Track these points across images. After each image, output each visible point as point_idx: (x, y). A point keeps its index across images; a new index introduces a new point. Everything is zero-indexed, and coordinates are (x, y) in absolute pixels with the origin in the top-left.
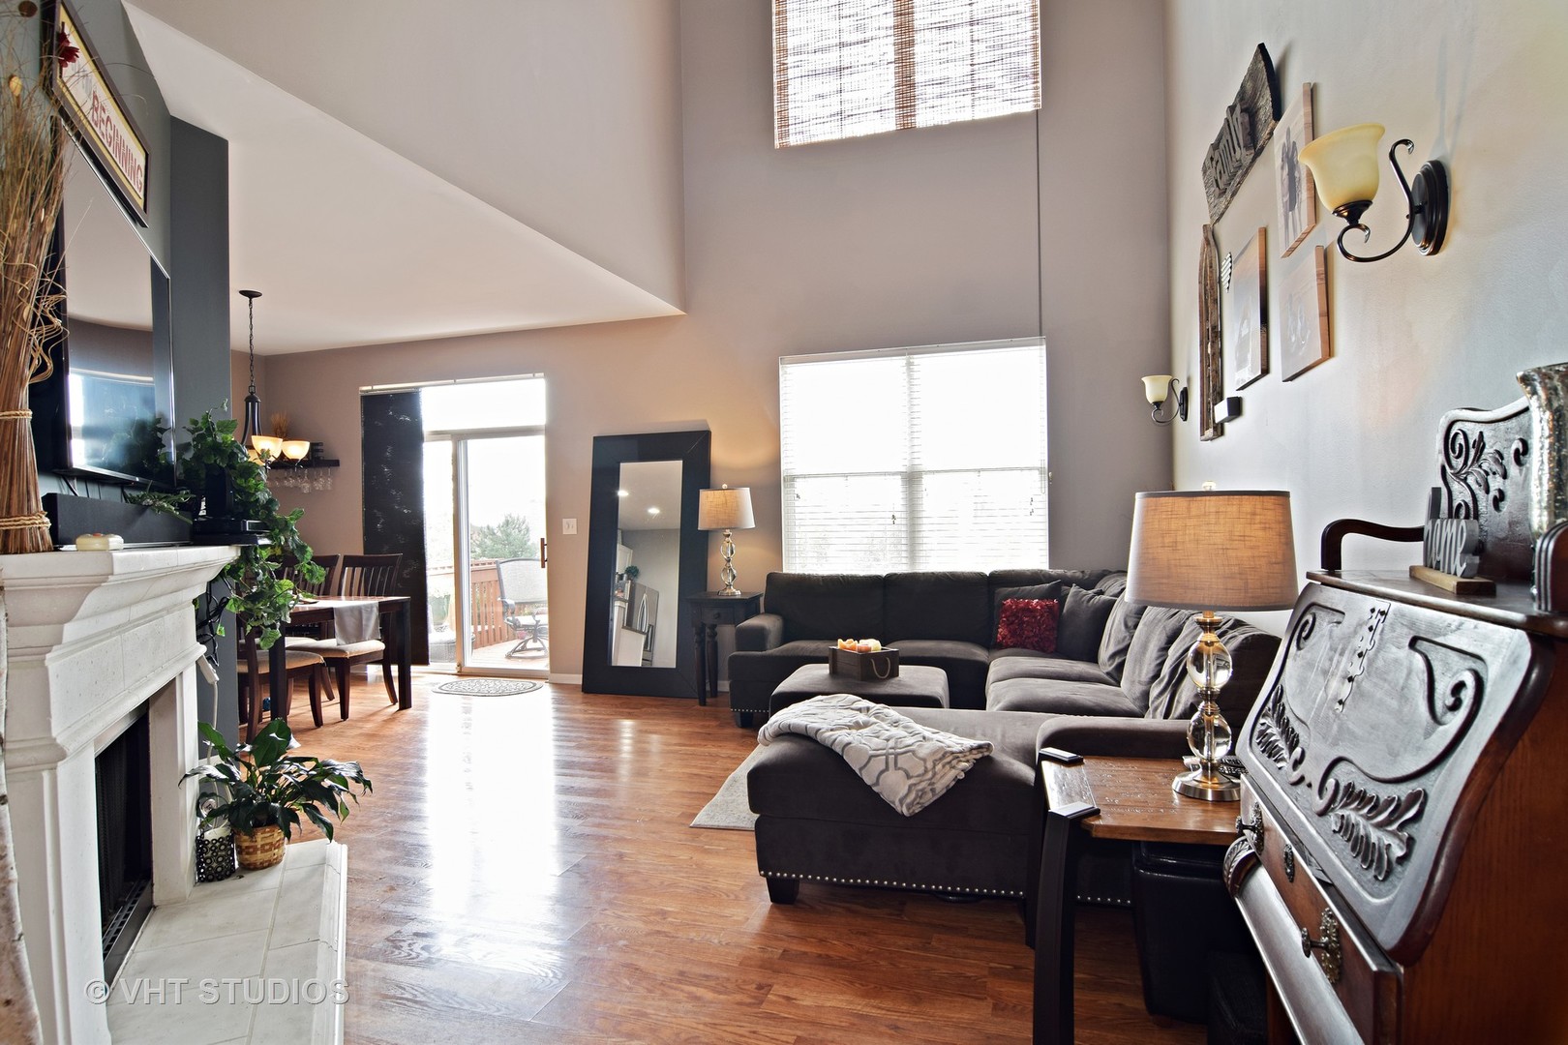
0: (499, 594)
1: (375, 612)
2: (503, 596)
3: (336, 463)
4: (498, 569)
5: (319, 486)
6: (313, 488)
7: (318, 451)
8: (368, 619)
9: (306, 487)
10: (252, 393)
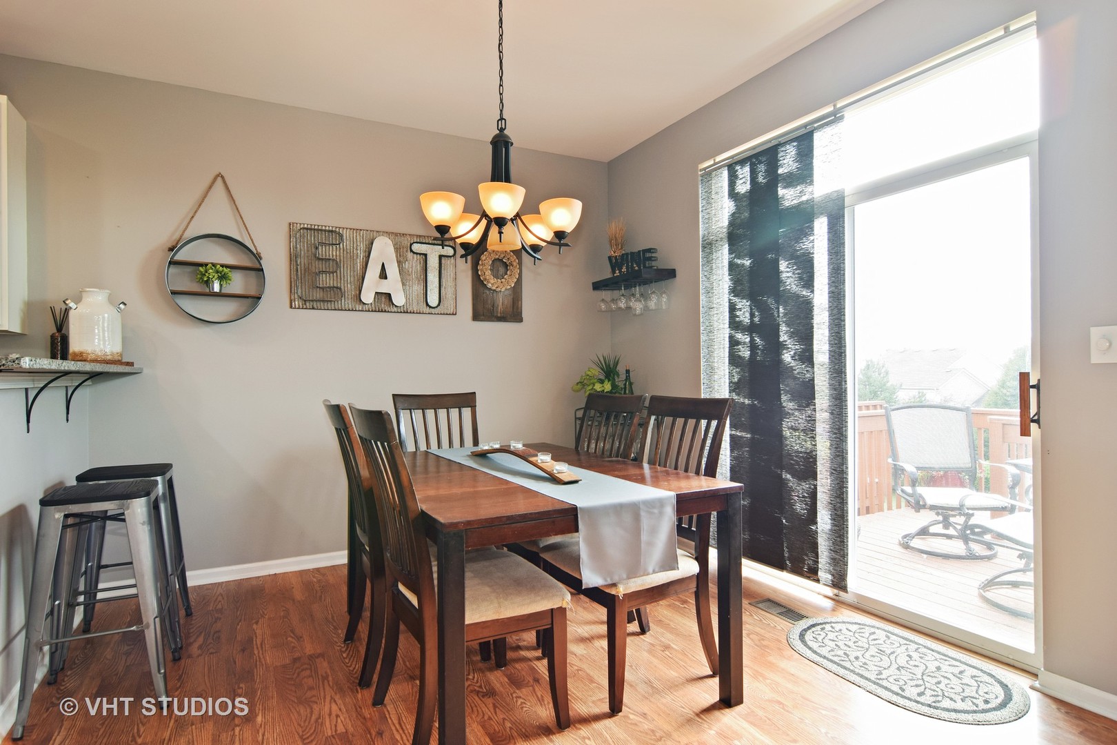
0: (890, 454)
1: (669, 517)
2: (895, 456)
3: (671, 274)
4: (887, 417)
5: (652, 304)
6: (646, 308)
7: (650, 259)
8: (654, 531)
9: (638, 306)
10: (502, 130)
